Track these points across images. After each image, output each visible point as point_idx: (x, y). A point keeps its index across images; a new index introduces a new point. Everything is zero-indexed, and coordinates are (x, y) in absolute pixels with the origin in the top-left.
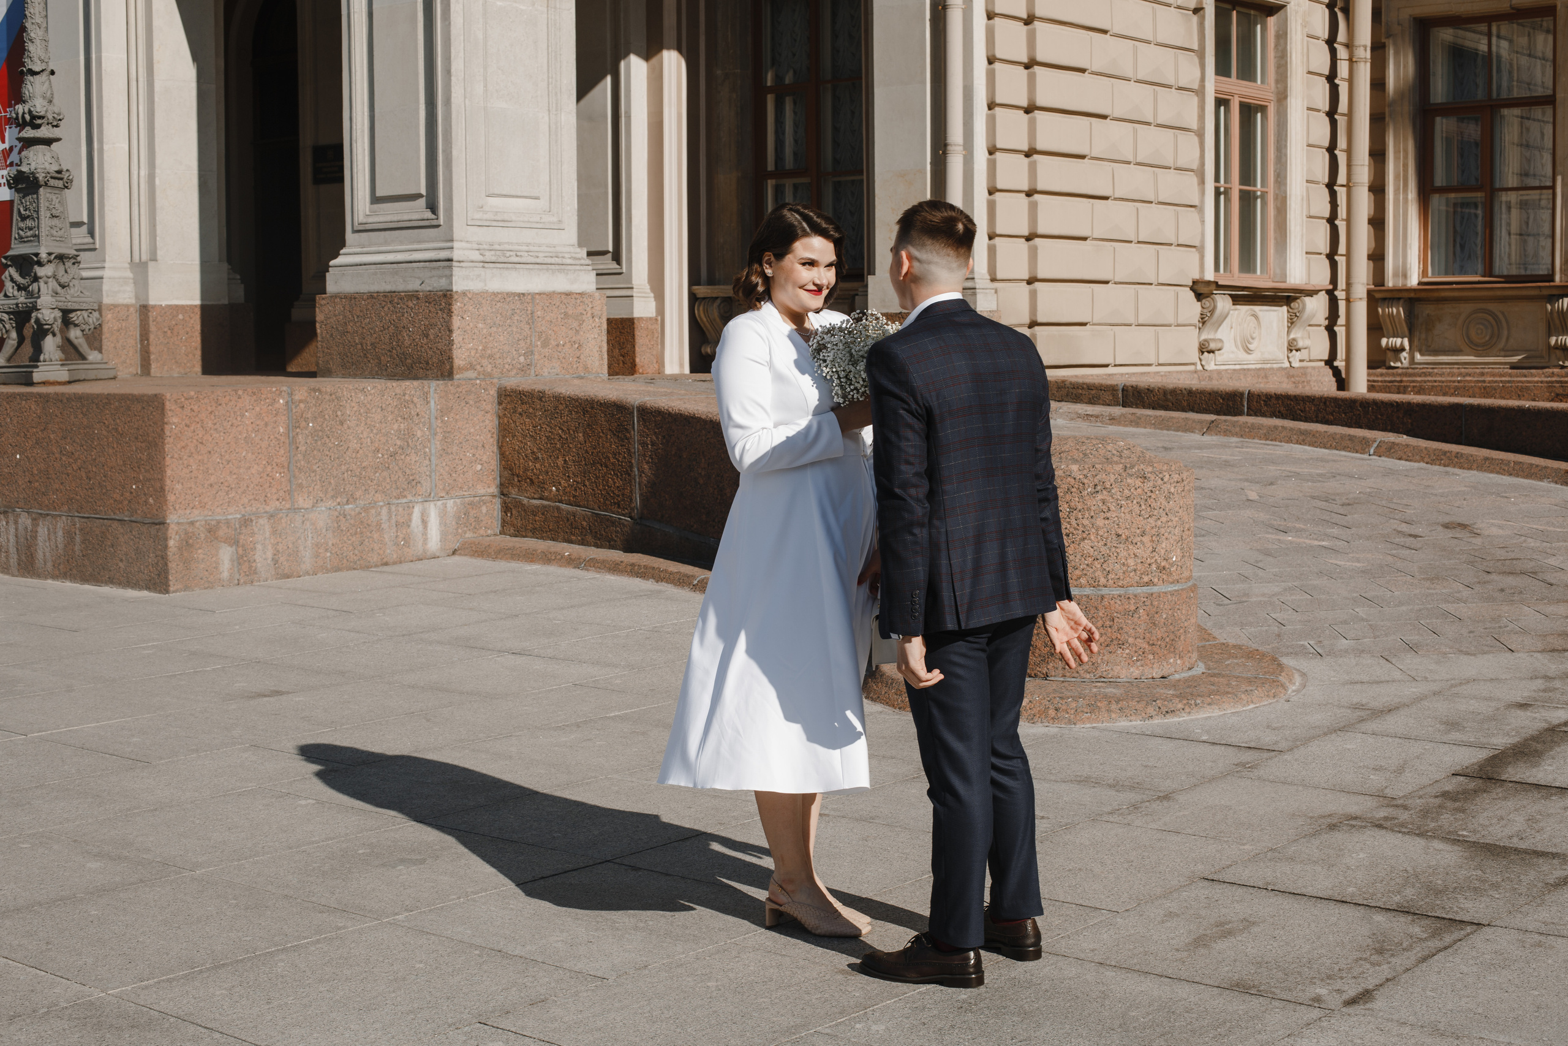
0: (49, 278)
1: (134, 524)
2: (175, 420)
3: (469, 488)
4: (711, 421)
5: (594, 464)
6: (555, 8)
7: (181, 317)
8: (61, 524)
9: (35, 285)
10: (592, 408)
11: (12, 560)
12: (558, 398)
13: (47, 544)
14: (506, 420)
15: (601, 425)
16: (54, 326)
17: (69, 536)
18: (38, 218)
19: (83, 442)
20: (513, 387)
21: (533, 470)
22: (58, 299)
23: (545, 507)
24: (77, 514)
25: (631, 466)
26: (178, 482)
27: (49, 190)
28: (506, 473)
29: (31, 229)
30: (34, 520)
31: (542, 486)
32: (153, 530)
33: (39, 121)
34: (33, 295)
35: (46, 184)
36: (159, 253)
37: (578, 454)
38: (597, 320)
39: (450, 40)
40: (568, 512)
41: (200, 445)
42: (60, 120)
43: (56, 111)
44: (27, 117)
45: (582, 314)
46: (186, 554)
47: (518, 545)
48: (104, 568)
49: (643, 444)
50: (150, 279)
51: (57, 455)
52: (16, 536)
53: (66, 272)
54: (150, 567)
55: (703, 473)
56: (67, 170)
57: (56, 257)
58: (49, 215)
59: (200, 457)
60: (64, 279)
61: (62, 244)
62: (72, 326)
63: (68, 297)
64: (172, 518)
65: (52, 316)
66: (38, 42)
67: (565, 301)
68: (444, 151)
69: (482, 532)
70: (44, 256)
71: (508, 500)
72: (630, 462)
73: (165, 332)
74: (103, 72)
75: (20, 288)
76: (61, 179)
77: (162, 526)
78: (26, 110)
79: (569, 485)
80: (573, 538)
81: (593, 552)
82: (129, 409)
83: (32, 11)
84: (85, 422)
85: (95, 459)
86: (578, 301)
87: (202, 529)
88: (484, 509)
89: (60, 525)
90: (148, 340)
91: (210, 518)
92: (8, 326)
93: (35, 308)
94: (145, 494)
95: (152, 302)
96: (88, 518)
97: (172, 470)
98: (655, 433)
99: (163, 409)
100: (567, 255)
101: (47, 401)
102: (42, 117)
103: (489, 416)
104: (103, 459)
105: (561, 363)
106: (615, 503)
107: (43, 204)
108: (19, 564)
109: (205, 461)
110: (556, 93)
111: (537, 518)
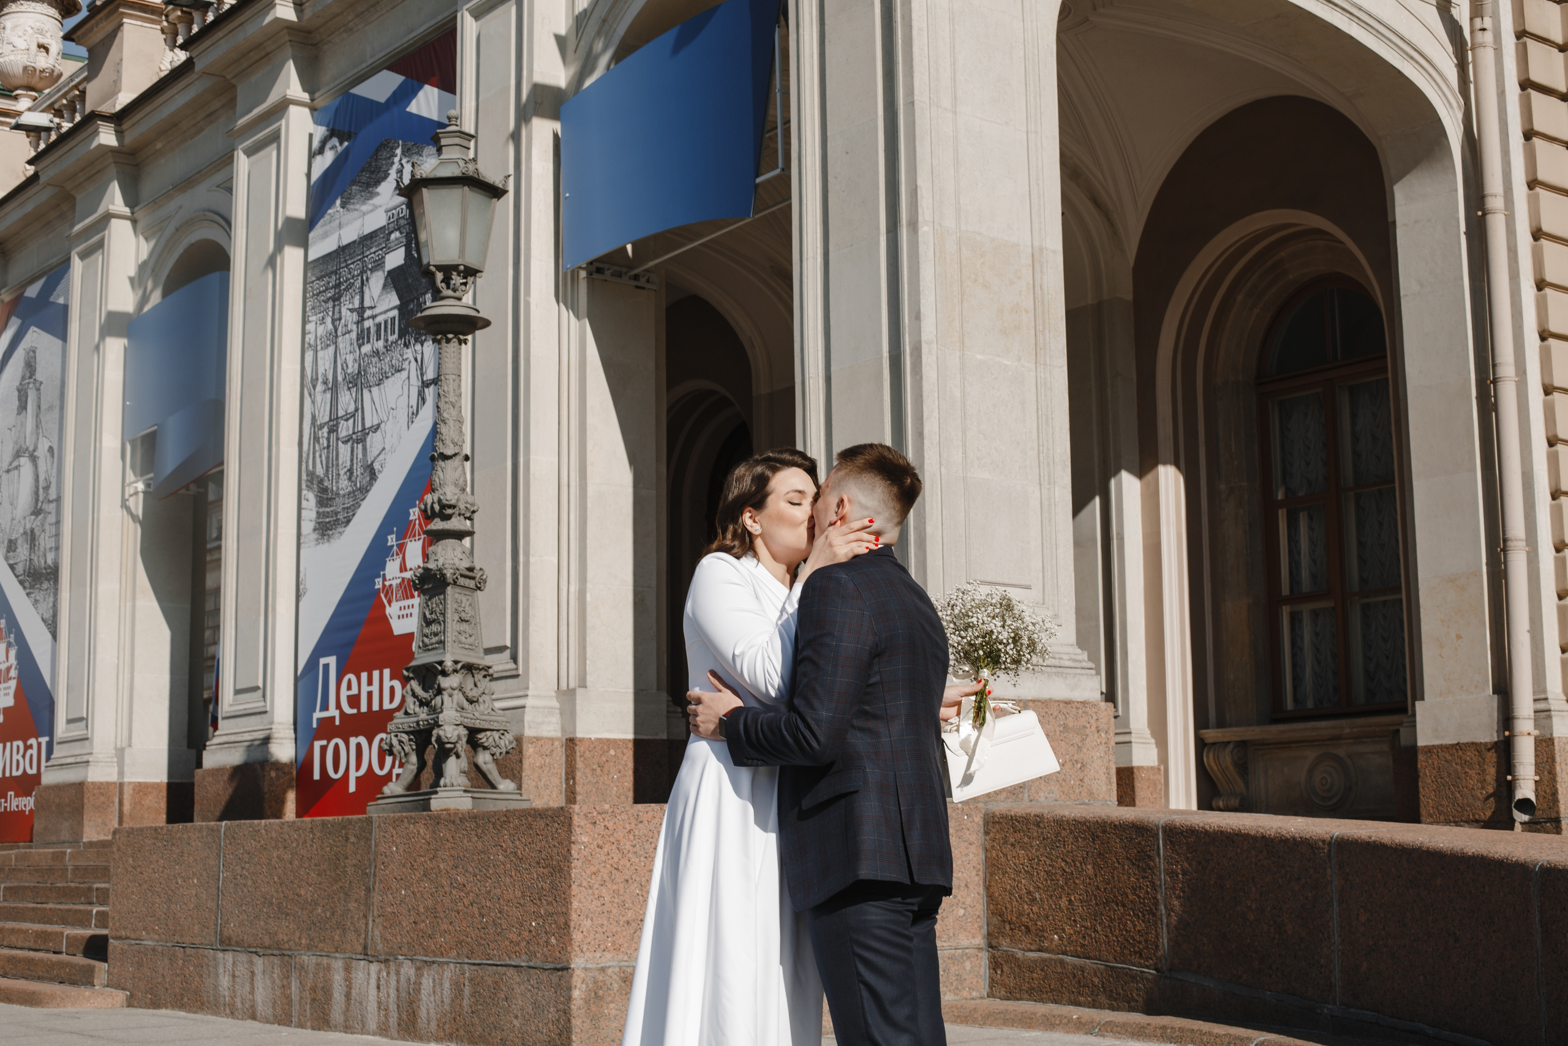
0: (453, 689)
1: (532, 971)
2: (585, 839)
3: (949, 938)
4: (1263, 837)
5: (1107, 903)
6: (1045, 364)
7: (612, 752)
8: (449, 973)
9: (438, 698)
10: (1104, 832)
11: (391, 1020)
12: (1060, 823)
13: (432, 999)
14: (994, 853)
15: (1116, 853)
16: (458, 746)
17: (457, 988)
18: (444, 622)
19: (477, 871)
20: (1003, 812)
21: (1028, 914)
22: (464, 714)
23: (1044, 960)
24: (466, 960)
25: (1156, 904)
26: (587, 917)
27: (458, 590)
28: (995, 920)
29: (436, 634)
30: (418, 969)
31: (1041, 934)
32: (554, 978)
33: (449, 511)
34: (435, 711)
35: (455, 583)
36: (589, 679)
37: (1087, 892)
38: (1103, 735)
39: (921, 396)
40: (1074, 967)
41: (614, 872)
42: (474, 512)
43: (469, 501)
44: (437, 507)
45: (1085, 727)
46: (594, 1009)
47: (1011, 1008)
48: (495, 1027)
49: (1172, 874)
50: (578, 708)
51: (447, 889)
52: (398, 990)
53: (476, 685)
54: (550, 1025)
55: (1254, 906)
56: (481, 569)
57: (463, 667)
58: (457, 618)
59: (615, 887)
60: (473, 693)
61: (472, 653)
62: (480, 749)
63: (477, 714)
64: (578, 963)
65: (456, 733)
66: (451, 423)
67: (1065, 711)
68: (915, 528)
69: (965, 993)
70: (449, 664)
71: (997, 954)
72: (1155, 898)
73: (594, 770)
74: (531, 476)
75: (422, 703)
76: (473, 578)
77: (565, 972)
78: (436, 500)
79: (1075, 932)
80: (1082, 999)
81: (1107, 1015)
82: (530, 827)
83: (446, 389)
84: (480, 845)
85: (490, 892)
86: (1080, 711)
87: (615, 977)
88: (968, 965)
89: (447, 974)
90: (574, 778)
91: (626, 964)
92: (407, 748)
93: (437, 725)
94: (546, 933)
95: (579, 735)
96: (479, 964)
97: (580, 902)
98: (1188, 858)
99: (570, 825)
100: (1064, 657)
101: (438, 823)
102: (453, 507)
103: (973, 848)
104: (498, 891)
105: (1061, 786)
106: (1135, 952)
107: (451, 606)
108: (399, 1025)
109: (621, 892)
110: (1048, 465)
111: (1035, 975)
